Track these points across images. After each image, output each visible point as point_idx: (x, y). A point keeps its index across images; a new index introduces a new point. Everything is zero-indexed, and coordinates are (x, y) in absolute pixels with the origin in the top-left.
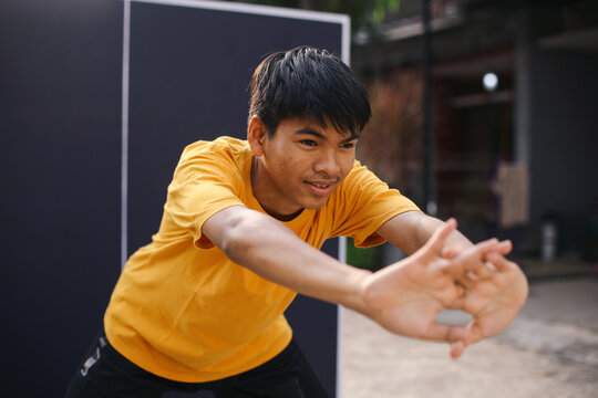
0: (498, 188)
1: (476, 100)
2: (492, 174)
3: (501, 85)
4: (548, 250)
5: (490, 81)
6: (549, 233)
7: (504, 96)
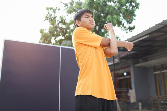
0: (129, 95)
1: (123, 78)
2: (128, 92)
3: (127, 75)
4: (140, 108)
5: (125, 74)
6: (140, 104)
7: (128, 77)
